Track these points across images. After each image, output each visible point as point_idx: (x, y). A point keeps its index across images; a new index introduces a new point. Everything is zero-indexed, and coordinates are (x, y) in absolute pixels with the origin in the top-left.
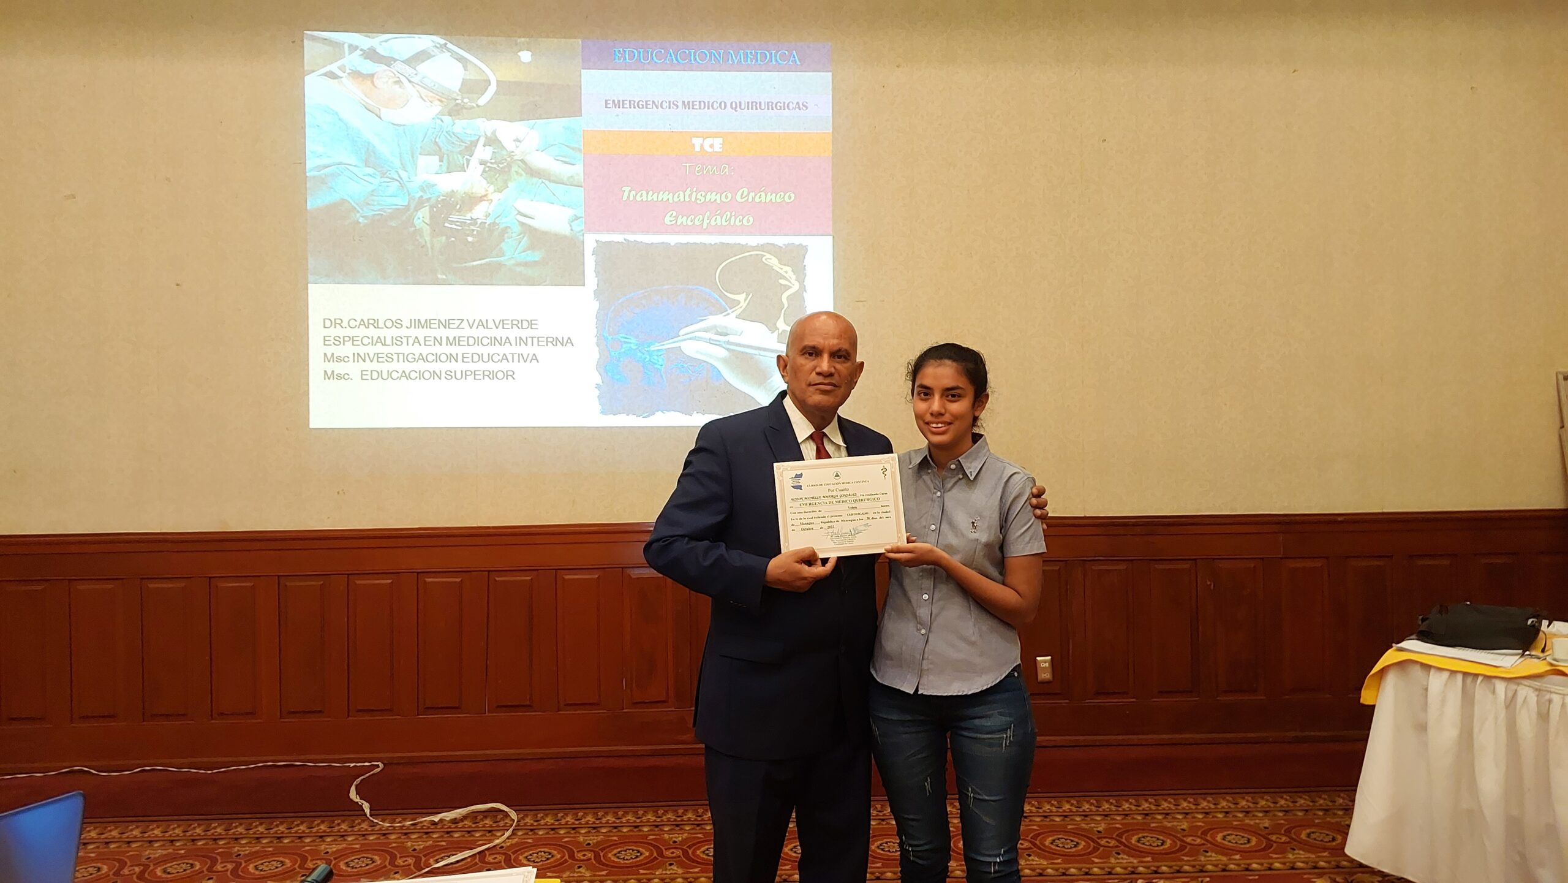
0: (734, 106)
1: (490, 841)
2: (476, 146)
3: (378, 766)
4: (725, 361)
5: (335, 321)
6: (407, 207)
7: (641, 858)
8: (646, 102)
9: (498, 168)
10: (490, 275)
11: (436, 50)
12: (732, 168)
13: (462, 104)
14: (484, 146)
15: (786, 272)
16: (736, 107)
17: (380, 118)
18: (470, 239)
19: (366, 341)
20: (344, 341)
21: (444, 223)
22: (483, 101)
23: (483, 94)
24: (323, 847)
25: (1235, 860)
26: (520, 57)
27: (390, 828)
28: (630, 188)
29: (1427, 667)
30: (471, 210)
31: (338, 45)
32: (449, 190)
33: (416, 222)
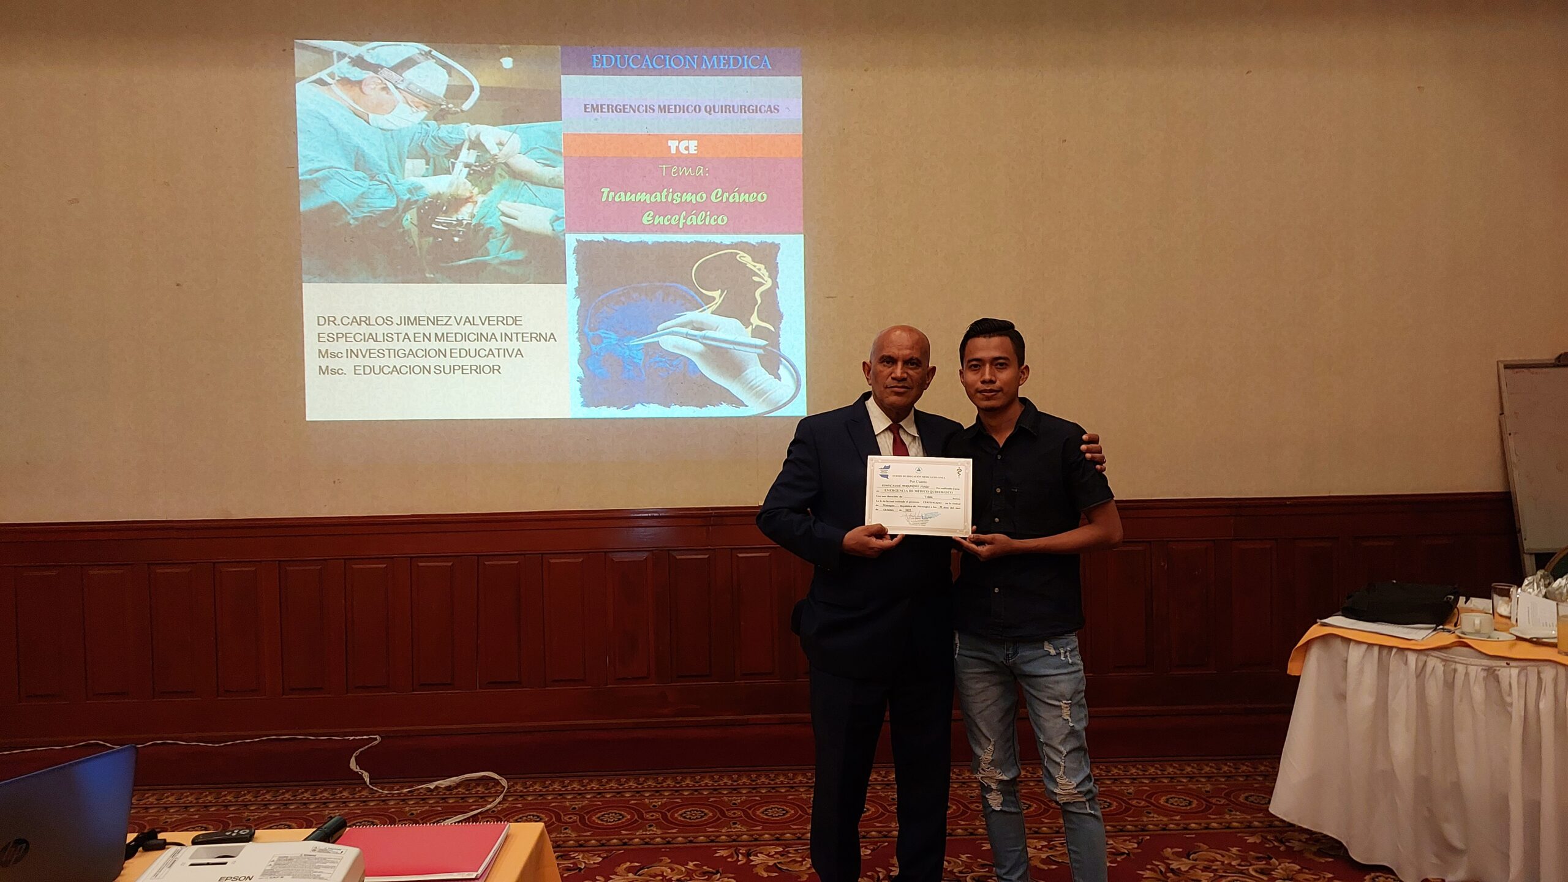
0: (708, 109)
1: (483, 806)
2: (461, 150)
3: (376, 739)
4: (701, 355)
5: (329, 319)
6: (396, 208)
7: (624, 820)
8: (624, 105)
9: (482, 171)
10: (477, 274)
11: (421, 57)
12: (707, 169)
13: (447, 109)
14: (469, 149)
15: (759, 270)
16: (710, 110)
17: (368, 123)
18: (456, 239)
19: (358, 337)
20: (337, 338)
21: (432, 224)
22: (467, 106)
23: (467, 100)
24: (327, 812)
25: (1176, 820)
26: (501, 63)
27: (389, 795)
28: (609, 189)
29: (1347, 641)
30: (457, 211)
31: (327, 53)
32: (435, 192)
33: (405, 223)
